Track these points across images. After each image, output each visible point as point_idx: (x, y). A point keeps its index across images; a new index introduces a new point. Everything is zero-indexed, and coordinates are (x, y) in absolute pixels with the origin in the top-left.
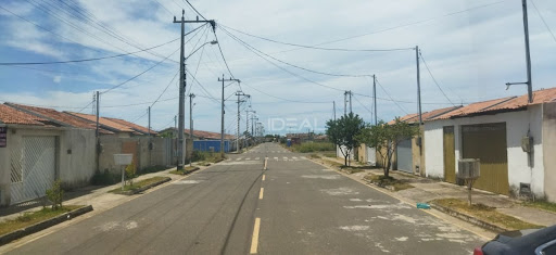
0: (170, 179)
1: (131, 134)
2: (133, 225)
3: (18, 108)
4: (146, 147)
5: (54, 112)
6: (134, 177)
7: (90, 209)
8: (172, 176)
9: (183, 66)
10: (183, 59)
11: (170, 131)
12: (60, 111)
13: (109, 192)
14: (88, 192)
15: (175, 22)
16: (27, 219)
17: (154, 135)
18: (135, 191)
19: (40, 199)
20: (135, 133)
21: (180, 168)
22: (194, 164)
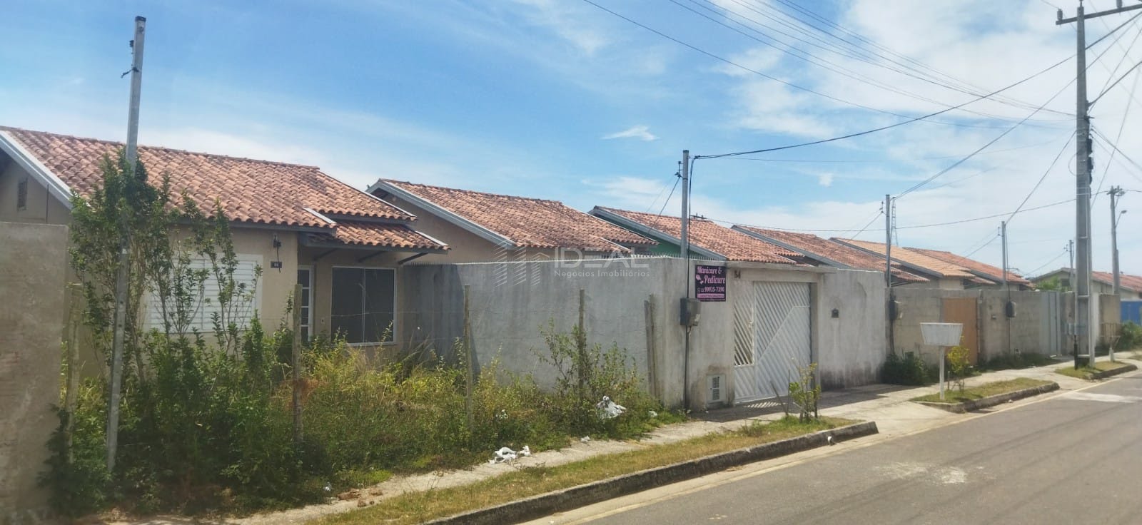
0: (1055, 387)
1: (966, 282)
2: (956, 476)
3: (753, 233)
4: (998, 309)
5: (815, 240)
6: (968, 373)
7: (871, 429)
8: (1061, 380)
9: (1084, 120)
10: (1083, 104)
11: (1062, 277)
12: (826, 237)
13: (915, 400)
14: (871, 396)
15: (1061, 21)
16: (757, 432)
17: (1022, 286)
18: (970, 404)
19: (778, 399)
20: (973, 280)
21: (1082, 363)
22: (1124, 357)
